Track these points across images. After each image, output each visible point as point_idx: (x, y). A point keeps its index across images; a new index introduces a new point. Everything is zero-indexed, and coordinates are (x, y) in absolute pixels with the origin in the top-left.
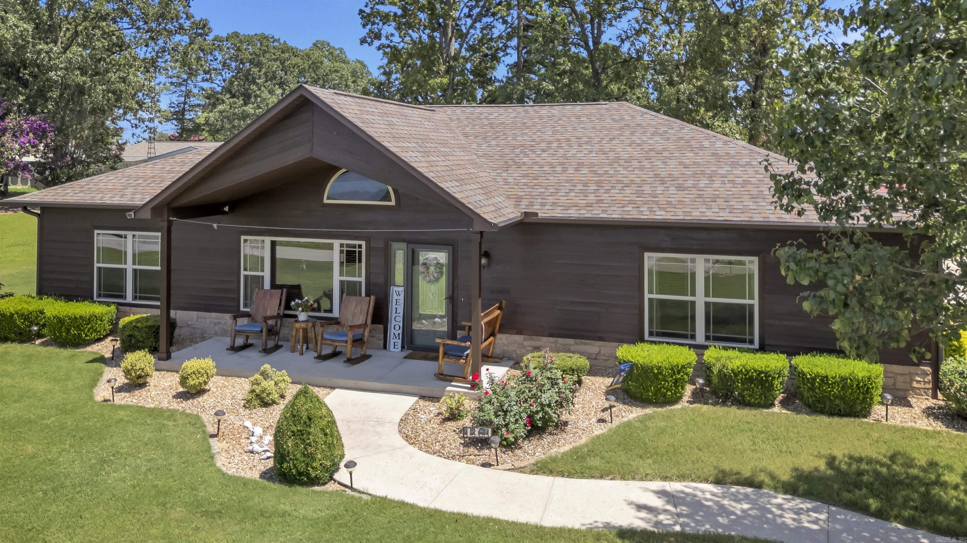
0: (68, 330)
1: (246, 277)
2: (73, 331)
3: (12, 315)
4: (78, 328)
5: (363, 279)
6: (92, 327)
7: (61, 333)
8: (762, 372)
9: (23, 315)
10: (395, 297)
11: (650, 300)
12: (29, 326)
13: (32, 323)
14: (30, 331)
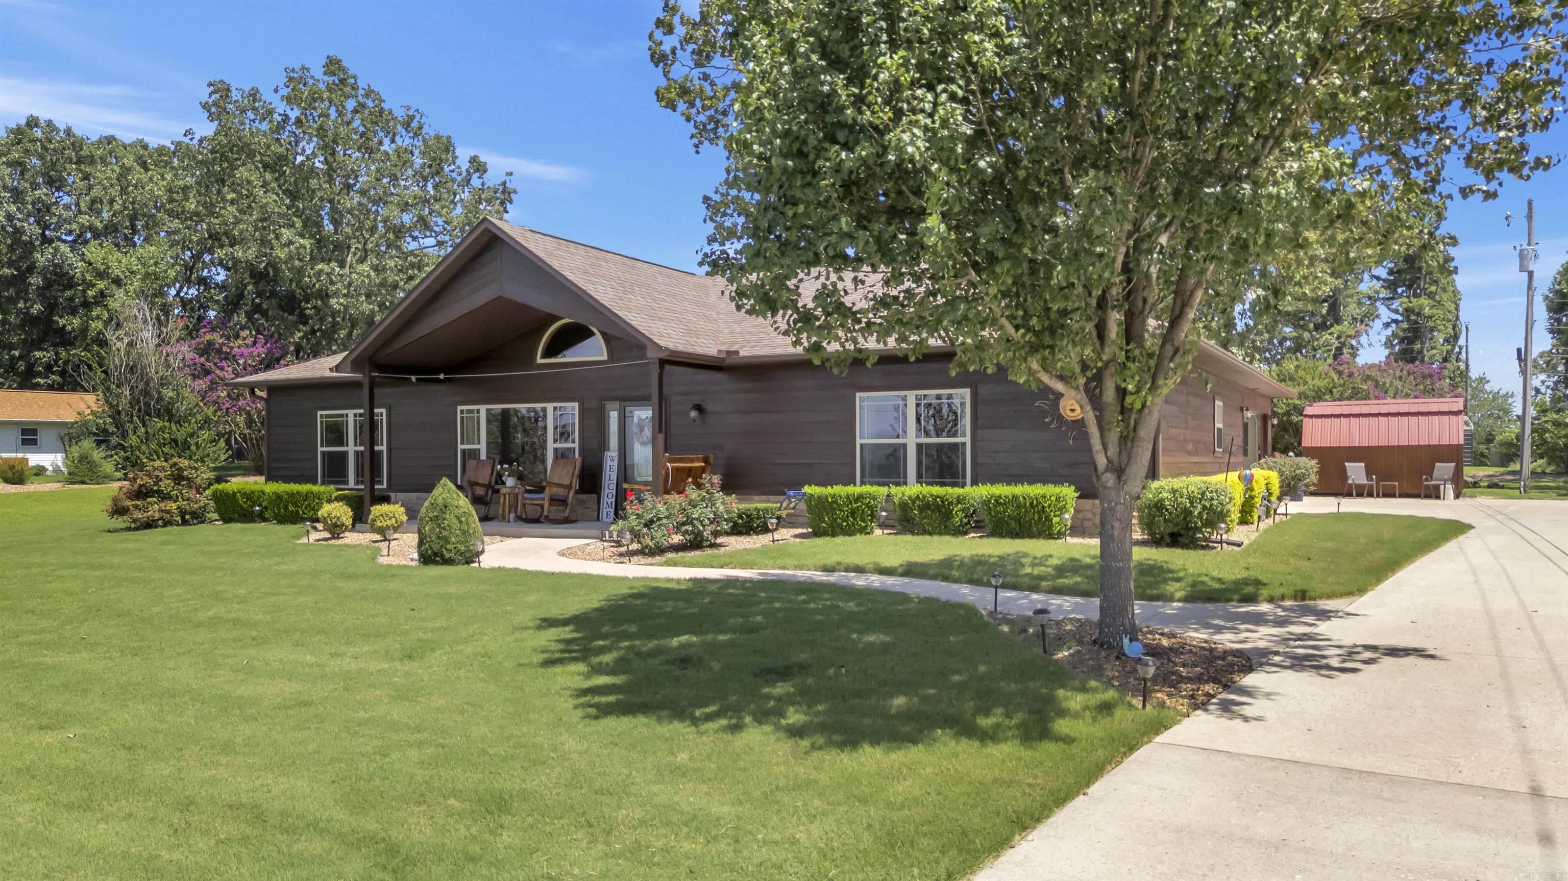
0: (286, 507)
1: (464, 451)
2: (291, 508)
3: (234, 494)
4: (295, 504)
5: (576, 445)
6: (309, 505)
7: (279, 510)
8: (938, 496)
9: (245, 493)
10: (609, 463)
11: (861, 445)
12: (252, 507)
13: (254, 504)
14: (253, 512)
